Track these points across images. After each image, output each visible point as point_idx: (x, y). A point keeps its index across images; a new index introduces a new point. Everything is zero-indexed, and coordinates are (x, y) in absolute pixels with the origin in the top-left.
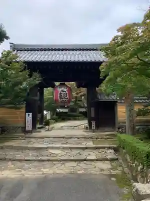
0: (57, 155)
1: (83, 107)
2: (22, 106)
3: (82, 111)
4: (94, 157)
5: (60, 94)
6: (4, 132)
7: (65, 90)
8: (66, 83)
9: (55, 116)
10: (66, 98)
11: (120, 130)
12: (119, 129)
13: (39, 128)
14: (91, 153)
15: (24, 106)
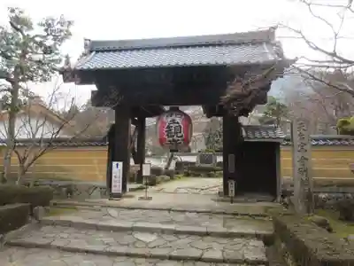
0: (147, 244)
2: (101, 148)
4: (217, 255)
5: (168, 127)
7: (178, 120)
8: (181, 108)
10: (179, 135)
11: (286, 200)
13: (132, 190)
14: (215, 245)
15: (106, 148)
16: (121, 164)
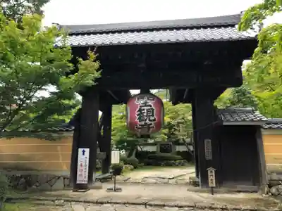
1: (182, 144)
2: (66, 134)
3: (181, 150)
5: (140, 110)
6: (30, 186)
7: (150, 103)
9: (133, 157)
10: (152, 118)
11: (273, 190)
12: (270, 186)
15: (72, 134)
16: (87, 150)
